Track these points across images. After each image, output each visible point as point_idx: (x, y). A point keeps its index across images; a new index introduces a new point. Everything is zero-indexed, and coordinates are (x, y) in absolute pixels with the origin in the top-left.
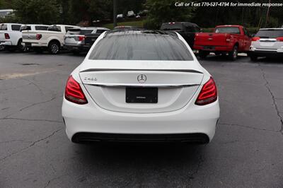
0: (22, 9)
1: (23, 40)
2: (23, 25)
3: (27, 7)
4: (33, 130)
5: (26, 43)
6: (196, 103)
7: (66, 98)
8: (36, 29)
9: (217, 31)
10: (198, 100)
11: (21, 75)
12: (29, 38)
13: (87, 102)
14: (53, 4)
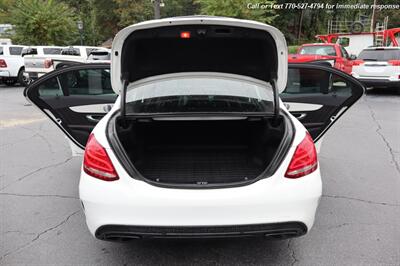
0: (24, 24)
1: (27, 69)
2: (25, 48)
3: (32, 22)
4: (37, 213)
5: (30, 73)
6: (286, 176)
7: (86, 171)
8: (45, 53)
9: (303, 52)
10: (289, 170)
11: (23, 122)
12: (34, 66)
13: (117, 178)
14: (68, 16)
